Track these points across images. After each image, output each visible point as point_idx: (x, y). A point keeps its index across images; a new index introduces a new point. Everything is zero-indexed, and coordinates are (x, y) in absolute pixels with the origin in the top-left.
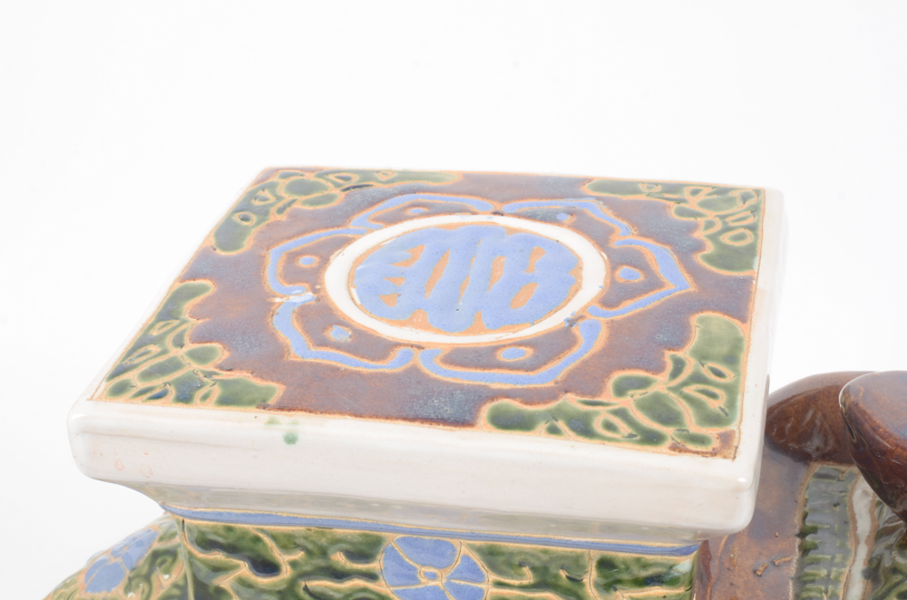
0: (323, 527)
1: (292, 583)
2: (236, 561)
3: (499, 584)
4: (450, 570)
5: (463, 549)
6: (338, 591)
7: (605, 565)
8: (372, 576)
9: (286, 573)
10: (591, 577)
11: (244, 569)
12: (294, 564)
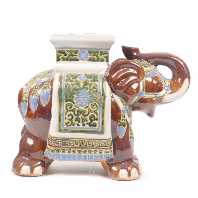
0: (72, 48)
1: (68, 57)
2: (62, 54)
3: (90, 56)
4: (85, 54)
5: (87, 51)
6: (73, 58)
7: (101, 52)
8: (76, 56)
9: (68, 55)
10: (99, 54)
11: (63, 55)
12: (68, 54)
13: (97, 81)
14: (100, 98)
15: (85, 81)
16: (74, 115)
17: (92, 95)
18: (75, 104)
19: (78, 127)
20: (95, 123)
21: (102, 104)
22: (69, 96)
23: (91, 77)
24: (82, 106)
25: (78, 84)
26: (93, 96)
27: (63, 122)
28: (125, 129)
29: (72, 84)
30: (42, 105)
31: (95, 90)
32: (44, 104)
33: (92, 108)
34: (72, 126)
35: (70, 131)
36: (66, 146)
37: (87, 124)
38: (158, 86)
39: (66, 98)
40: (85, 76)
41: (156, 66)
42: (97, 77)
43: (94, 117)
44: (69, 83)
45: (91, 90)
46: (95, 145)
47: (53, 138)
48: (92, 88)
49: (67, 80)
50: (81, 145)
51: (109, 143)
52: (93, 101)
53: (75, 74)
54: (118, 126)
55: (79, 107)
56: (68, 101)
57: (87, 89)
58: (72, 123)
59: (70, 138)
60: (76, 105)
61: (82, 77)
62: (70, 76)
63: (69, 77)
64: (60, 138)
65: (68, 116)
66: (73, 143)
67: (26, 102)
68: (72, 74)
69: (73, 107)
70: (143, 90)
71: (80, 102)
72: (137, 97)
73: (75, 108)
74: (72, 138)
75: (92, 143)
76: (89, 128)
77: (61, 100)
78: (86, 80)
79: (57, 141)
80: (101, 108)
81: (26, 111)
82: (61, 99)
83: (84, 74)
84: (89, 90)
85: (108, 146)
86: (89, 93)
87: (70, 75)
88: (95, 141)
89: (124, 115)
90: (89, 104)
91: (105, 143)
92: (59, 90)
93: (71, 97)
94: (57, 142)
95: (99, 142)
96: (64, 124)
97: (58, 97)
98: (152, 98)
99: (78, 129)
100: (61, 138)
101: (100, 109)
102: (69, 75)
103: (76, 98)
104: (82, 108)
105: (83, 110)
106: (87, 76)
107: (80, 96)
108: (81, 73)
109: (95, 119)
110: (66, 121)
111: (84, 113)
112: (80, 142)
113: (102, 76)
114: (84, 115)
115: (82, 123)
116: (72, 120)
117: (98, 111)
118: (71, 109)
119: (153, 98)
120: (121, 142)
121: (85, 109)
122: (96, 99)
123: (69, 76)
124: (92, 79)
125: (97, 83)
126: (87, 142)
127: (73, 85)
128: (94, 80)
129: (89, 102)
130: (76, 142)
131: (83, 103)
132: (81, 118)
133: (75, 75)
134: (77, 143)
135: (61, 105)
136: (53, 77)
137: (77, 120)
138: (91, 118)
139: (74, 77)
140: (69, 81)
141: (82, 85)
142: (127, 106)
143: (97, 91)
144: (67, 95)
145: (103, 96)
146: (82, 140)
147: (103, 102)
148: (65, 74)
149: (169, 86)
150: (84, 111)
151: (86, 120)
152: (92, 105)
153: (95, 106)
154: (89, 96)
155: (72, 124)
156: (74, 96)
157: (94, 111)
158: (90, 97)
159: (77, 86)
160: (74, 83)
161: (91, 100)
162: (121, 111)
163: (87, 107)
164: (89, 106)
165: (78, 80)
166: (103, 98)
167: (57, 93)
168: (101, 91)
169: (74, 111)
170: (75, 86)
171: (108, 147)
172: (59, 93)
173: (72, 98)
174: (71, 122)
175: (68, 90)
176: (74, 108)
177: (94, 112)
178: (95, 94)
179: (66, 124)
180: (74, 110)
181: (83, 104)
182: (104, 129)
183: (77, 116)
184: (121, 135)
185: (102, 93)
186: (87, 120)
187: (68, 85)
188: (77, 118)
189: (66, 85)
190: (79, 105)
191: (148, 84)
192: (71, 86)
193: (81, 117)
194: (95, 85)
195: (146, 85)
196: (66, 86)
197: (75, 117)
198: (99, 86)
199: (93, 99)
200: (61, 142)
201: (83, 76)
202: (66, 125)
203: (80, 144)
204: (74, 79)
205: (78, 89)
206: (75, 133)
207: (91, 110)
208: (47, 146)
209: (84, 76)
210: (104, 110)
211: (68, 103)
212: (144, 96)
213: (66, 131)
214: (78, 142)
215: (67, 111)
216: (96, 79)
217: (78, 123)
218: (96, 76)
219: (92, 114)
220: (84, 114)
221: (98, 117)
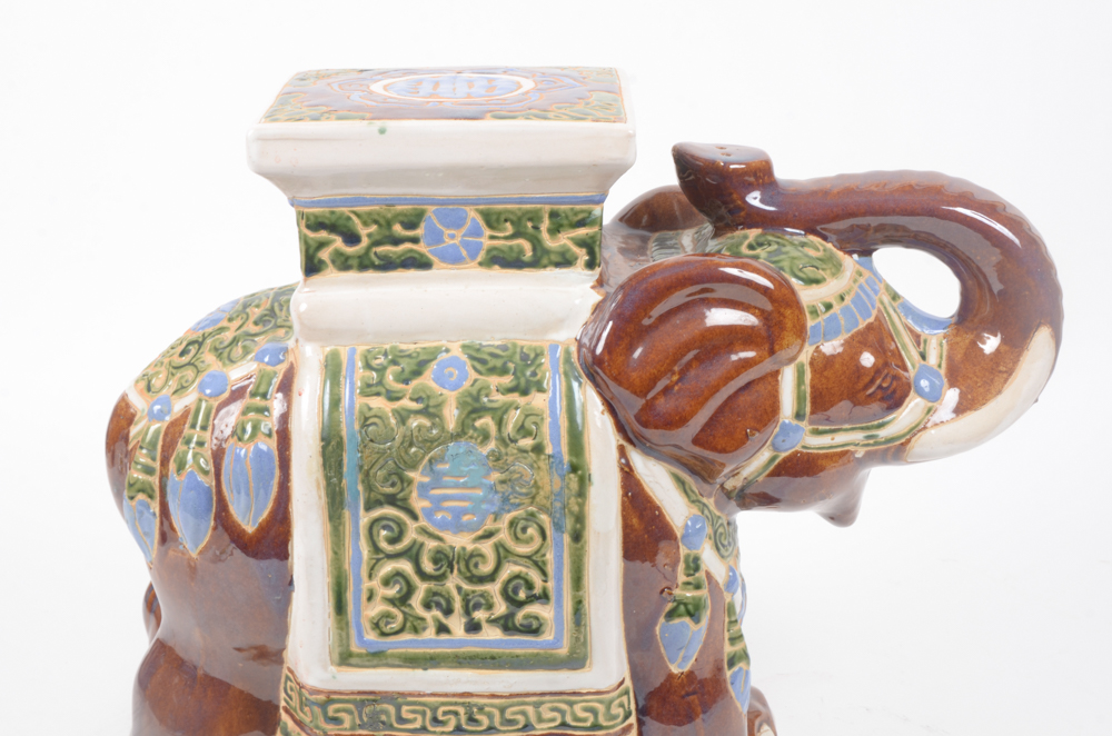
0: (390, 203)
1: (368, 249)
2: (333, 237)
3: (492, 237)
4: (464, 230)
5: (472, 214)
6: (395, 253)
7: (553, 215)
8: (415, 240)
9: (365, 242)
10: (545, 224)
11: (338, 242)
12: (369, 235)
13: (541, 390)
14: (556, 488)
15: (470, 395)
16: (415, 579)
17: (514, 471)
18: (421, 519)
19: (444, 637)
20: (537, 618)
21: (573, 520)
22: (386, 479)
23: (505, 363)
24: (459, 528)
25: (431, 410)
26: (516, 476)
27: (358, 613)
28: (700, 630)
29: (396, 412)
30: (234, 522)
31: (527, 443)
32: (249, 520)
33: (517, 538)
34: (407, 637)
35: (397, 663)
36: (379, 730)
37: (491, 621)
38: (880, 387)
39: (369, 488)
40: (469, 363)
41: (867, 252)
42: (537, 362)
43: (530, 586)
44: (378, 403)
45: (506, 445)
46: (540, 720)
47: (311, 694)
48: (510, 428)
49: (369, 386)
50: (464, 727)
51: (616, 710)
52: (519, 505)
53: (412, 347)
54: (662, 620)
55: (441, 534)
56: (379, 503)
57: (486, 437)
58: (405, 620)
59: (402, 695)
60: (423, 522)
61: (451, 369)
62: (381, 360)
63: (381, 370)
64: (347, 694)
65: (387, 582)
66: (419, 717)
67: (151, 497)
68: (393, 348)
69: (411, 535)
70: (799, 416)
71: (448, 509)
72: (765, 455)
73: (421, 539)
74: (411, 695)
75: (524, 713)
76: (502, 641)
77: (338, 499)
78: (478, 385)
79: (331, 709)
80: (567, 538)
81: (152, 543)
82: (341, 493)
83: (464, 347)
84: (492, 445)
85: (611, 723)
86: (498, 459)
87: (386, 354)
88: (537, 705)
89: (696, 559)
90: (495, 520)
91: (594, 712)
92: (324, 448)
93: (393, 485)
94: (331, 714)
95: (564, 706)
96: (367, 625)
97: (323, 483)
98: (847, 452)
99: (443, 645)
100: (353, 693)
101: (559, 545)
102: (379, 353)
103: (424, 488)
104: (460, 541)
105: (464, 549)
106: (483, 362)
107: (445, 474)
108: (444, 342)
109: (534, 596)
110: (378, 608)
111: (472, 568)
112: (456, 714)
113: (568, 353)
114: (473, 576)
115: (464, 620)
116: (410, 606)
117: (550, 556)
118: (399, 547)
119: (851, 448)
120: (683, 693)
121: (477, 545)
122: (534, 490)
123: (378, 361)
124: (507, 380)
125: (538, 401)
126: (496, 713)
127: (403, 417)
128: (523, 381)
129: (495, 509)
130: (434, 710)
131: (465, 512)
132: (454, 593)
133: (409, 356)
134: (440, 718)
135: (341, 528)
136: (291, 358)
137: (433, 604)
138: (510, 593)
139: (407, 370)
140: (378, 394)
141: (451, 415)
142: (709, 496)
143: (538, 449)
144: (372, 472)
145: (572, 476)
146: (468, 700)
147: (576, 509)
148: (353, 351)
149: (940, 366)
150: (472, 555)
151: (483, 601)
152: (512, 524)
153: (530, 531)
154: (496, 476)
155: (408, 624)
156: (415, 476)
157: (529, 557)
158: (503, 482)
159: (426, 422)
160: (406, 403)
161: (505, 500)
162: (679, 535)
163: (489, 535)
164: (497, 531)
165: (430, 388)
166: (574, 485)
167: (317, 461)
168: (565, 449)
169: (413, 554)
170: (414, 422)
171: (611, 731)
172: (324, 465)
173: (402, 490)
174: (404, 613)
175: (375, 445)
176: (415, 542)
177: (529, 563)
178: (531, 467)
179: (376, 626)
180: (414, 550)
181: (466, 518)
182: (585, 644)
183: (432, 585)
184: (679, 660)
185: (566, 458)
186: (487, 600)
187: (375, 416)
188: (435, 594)
189: (366, 419)
190: (443, 525)
191: (827, 378)
192: (393, 421)
193: (459, 589)
194: (527, 416)
195: (813, 387)
196: (365, 422)
197: (422, 588)
198: (548, 420)
199: (521, 494)
200: (356, 714)
201: (456, 358)
202: (373, 629)
203: (459, 720)
204: (406, 382)
205: (432, 441)
206: (425, 669)
207: (507, 550)
208: (280, 719)
209: (464, 358)
210: (582, 548)
211: (377, 513)
212: (804, 447)
213: (376, 658)
214: (445, 713)
215: (378, 560)
216: (534, 374)
217: (444, 621)
218: (532, 356)
219: (516, 569)
220: (475, 571)
221: (551, 585)
